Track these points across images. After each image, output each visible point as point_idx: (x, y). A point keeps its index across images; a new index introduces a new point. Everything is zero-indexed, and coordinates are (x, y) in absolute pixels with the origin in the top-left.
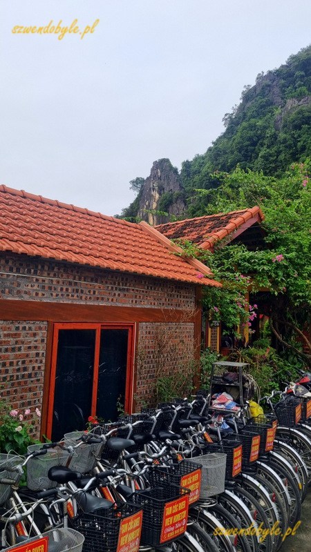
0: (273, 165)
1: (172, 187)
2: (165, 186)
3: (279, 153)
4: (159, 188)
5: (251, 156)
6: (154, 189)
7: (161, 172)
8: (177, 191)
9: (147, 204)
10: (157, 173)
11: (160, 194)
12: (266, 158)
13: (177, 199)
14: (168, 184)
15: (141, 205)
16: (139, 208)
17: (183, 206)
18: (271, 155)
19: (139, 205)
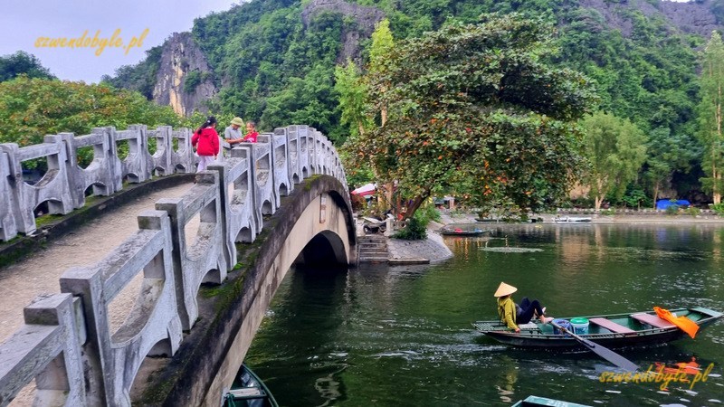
0: (301, 60)
1: (198, 66)
2: (190, 63)
3: (306, 50)
4: (182, 64)
5: (281, 47)
6: (175, 64)
7: (185, 46)
8: (205, 71)
9: (167, 78)
10: (180, 47)
11: (184, 71)
12: (295, 52)
13: (205, 79)
14: (194, 61)
15: (159, 79)
16: (156, 82)
17: (213, 87)
18: (299, 50)
19: (155, 78)
